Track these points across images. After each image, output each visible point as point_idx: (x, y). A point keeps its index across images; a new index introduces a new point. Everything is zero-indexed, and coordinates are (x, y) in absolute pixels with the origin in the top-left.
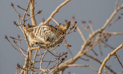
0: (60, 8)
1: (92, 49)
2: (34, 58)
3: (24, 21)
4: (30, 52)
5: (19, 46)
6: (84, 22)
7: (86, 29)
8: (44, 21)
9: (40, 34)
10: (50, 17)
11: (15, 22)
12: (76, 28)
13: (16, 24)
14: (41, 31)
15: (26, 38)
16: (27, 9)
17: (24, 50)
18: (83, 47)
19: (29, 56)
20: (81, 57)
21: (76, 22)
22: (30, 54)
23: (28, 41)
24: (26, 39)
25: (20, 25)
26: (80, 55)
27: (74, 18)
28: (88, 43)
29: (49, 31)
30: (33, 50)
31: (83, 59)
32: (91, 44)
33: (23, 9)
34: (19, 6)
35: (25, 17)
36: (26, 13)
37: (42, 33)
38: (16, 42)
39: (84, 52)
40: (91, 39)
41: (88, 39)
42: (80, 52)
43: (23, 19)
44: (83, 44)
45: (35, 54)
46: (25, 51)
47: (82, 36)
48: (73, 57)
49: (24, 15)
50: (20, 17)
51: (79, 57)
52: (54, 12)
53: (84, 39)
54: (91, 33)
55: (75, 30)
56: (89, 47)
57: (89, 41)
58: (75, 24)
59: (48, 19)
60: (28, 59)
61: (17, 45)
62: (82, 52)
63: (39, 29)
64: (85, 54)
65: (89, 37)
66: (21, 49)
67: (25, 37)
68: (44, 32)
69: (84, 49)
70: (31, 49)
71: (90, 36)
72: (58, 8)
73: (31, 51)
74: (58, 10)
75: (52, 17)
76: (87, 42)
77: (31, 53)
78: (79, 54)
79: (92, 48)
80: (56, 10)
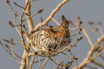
0: (62, 5)
1: (100, 56)
2: (31, 65)
3: (22, 21)
4: (27, 59)
5: (12, 51)
6: (91, 23)
7: (93, 31)
8: (42, 21)
9: (39, 43)
10: (50, 17)
11: (11, 22)
12: (81, 30)
13: (12, 25)
14: (39, 39)
15: (24, 41)
16: (25, 8)
17: (18, 56)
18: (90, 52)
19: (26, 64)
20: (88, 65)
21: (81, 23)
22: (27, 61)
23: (25, 45)
24: (23, 43)
25: (16, 26)
26: (86, 63)
27: (79, 18)
28: (96, 48)
29: (47, 39)
30: (31, 56)
31: (89, 67)
32: (100, 49)
33: (21, 7)
34: (15, 4)
35: (22, 17)
36: (24, 12)
37: (40, 42)
38: (8, 46)
39: (92, 58)
40: (99, 43)
41: (96, 43)
42: (86, 59)
43: (20, 19)
44: (90, 50)
45: (32, 61)
46: (20, 57)
47: (89, 40)
48: (77, 65)
49: (22, 14)
50: (16, 15)
51: (85, 65)
52: (55, 10)
53: (91, 43)
54: (101, 36)
55: (80, 32)
56: (97, 53)
57: (98, 46)
58: (80, 24)
59: (48, 19)
60: (24, 66)
61: (10, 49)
62: (89, 59)
63: (37, 37)
64: (92, 61)
65: (97, 41)
66: (15, 54)
67: (22, 40)
68: (43, 40)
69: (91, 55)
70: (29, 55)
71: (99, 40)
72: (59, 5)
73: (29, 57)
74: (60, 7)
75: (53, 16)
76: (95, 46)
77: (29, 59)
78: (85, 61)
79: (101, 54)
80: (57, 8)
